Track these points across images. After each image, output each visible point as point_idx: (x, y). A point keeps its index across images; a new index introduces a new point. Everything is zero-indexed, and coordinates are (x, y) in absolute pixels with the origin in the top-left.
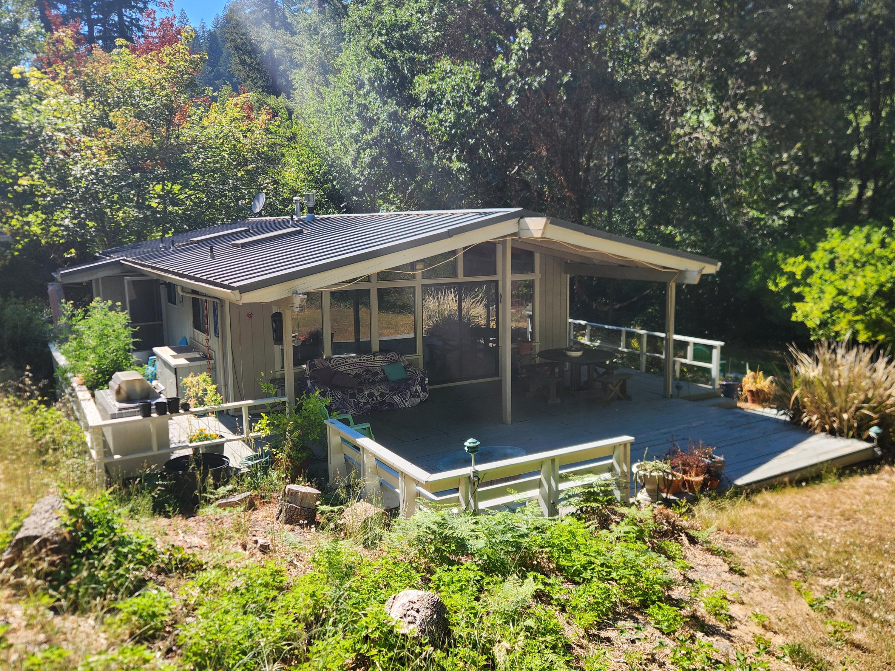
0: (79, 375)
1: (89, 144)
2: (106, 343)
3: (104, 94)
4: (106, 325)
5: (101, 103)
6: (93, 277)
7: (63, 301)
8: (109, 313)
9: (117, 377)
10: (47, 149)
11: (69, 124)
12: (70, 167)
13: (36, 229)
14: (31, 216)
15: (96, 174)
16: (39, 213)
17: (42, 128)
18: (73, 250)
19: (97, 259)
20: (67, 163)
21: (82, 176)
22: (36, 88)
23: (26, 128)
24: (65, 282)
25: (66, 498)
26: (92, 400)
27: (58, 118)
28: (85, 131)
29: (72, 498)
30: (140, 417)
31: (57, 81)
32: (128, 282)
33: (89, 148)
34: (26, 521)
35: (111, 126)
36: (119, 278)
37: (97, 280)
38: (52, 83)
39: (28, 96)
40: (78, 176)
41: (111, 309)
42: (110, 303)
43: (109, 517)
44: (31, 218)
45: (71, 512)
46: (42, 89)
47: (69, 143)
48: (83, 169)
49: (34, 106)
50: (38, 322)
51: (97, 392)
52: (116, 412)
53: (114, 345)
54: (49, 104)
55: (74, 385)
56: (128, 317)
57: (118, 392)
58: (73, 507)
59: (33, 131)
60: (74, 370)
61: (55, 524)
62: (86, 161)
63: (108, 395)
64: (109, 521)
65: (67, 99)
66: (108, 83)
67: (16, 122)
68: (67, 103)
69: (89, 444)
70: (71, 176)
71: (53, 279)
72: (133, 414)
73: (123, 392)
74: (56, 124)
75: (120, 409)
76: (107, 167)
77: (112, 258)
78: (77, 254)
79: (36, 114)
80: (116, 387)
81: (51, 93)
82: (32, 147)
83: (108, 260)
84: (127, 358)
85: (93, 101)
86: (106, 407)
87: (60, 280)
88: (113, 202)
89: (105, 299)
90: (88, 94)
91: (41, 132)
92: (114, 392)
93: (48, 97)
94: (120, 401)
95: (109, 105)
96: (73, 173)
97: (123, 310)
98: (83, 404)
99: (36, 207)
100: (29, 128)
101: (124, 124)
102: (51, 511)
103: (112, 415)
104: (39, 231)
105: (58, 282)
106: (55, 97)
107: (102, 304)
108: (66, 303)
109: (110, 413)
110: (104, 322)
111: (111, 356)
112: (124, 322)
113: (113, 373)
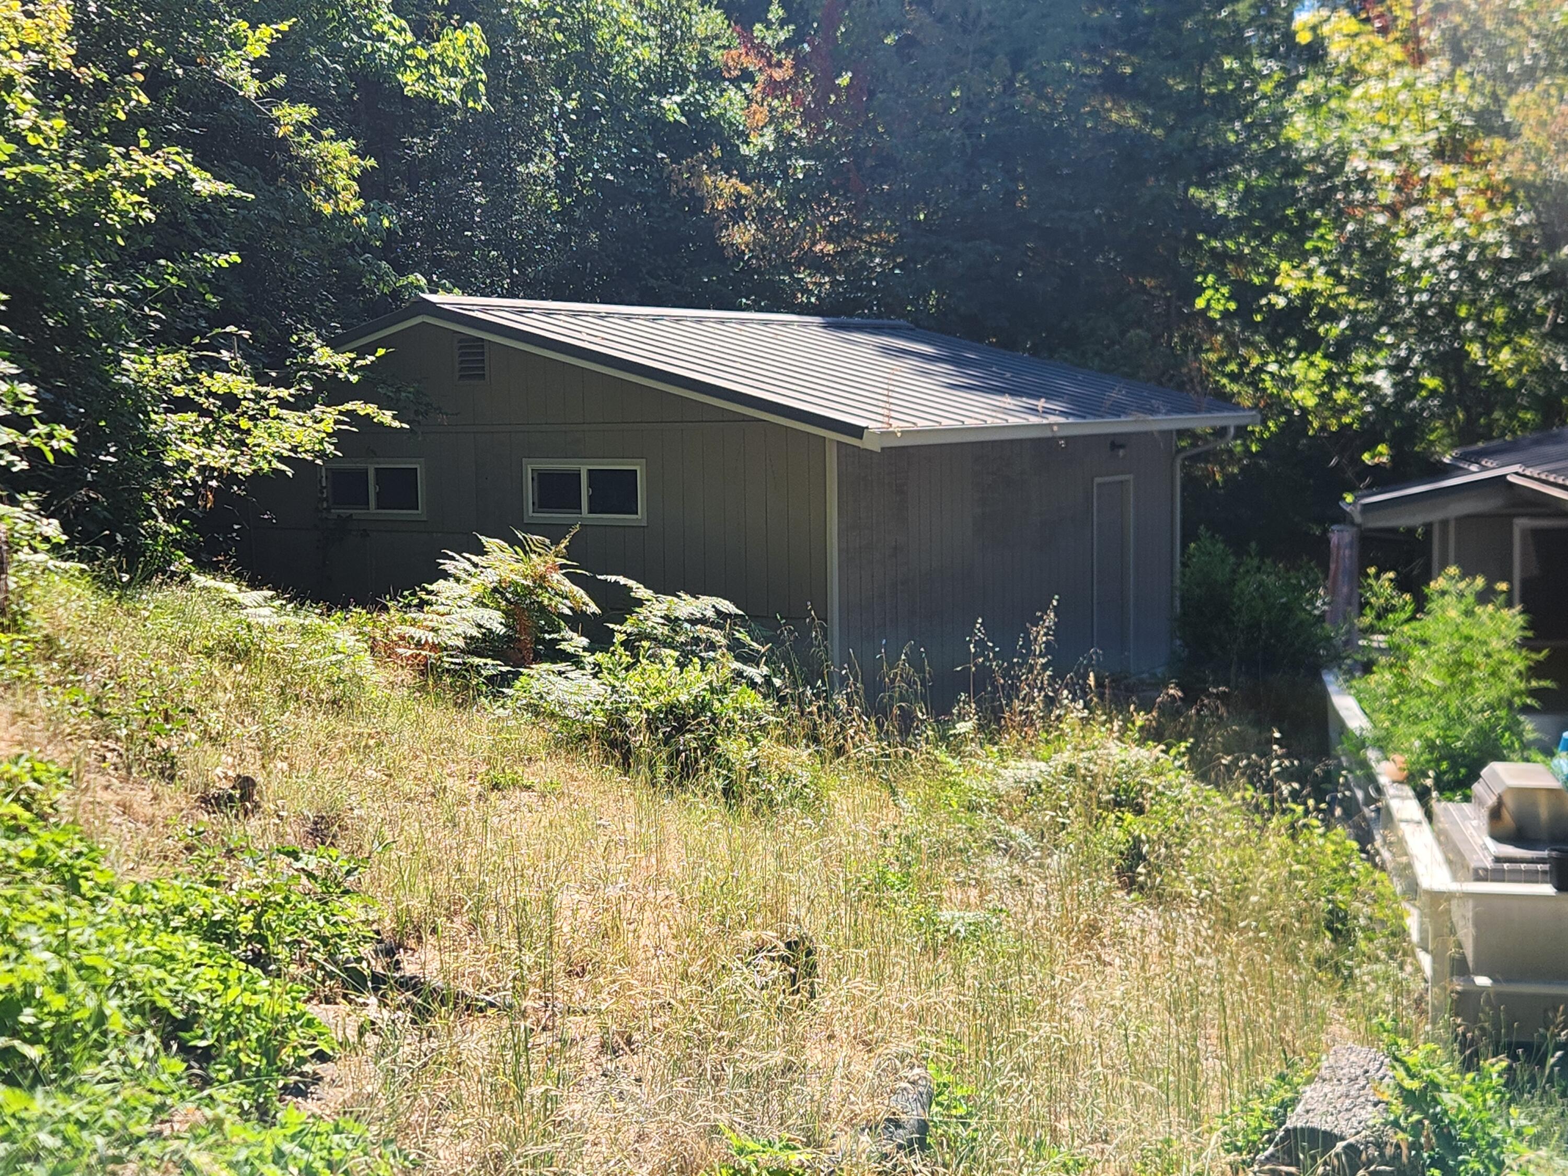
0: (1398, 757)
1: (1449, 183)
2: (1469, 684)
3: (1497, 54)
4: (1468, 639)
5: (1492, 77)
6: (1435, 516)
7: (1372, 570)
8: (1478, 610)
9: (1495, 774)
10: (1350, 203)
11: (1407, 138)
12: (1399, 244)
13: (1306, 397)
14: (1298, 364)
15: (1461, 257)
16: (1317, 358)
17: (1344, 153)
18: (1382, 448)
19: (1446, 471)
20: (1395, 234)
21: (1427, 265)
22: (1342, 60)
23: (1311, 160)
24: (1371, 525)
25: (1396, 1059)
26: (1425, 825)
27: (1384, 127)
28: (1440, 154)
29: (1410, 1061)
30: (1547, 889)
31: (1391, 37)
32: (1524, 532)
33: (1449, 192)
34: (1308, 1092)
35: (1508, 132)
36: (1502, 520)
37: (1444, 523)
38: (1379, 40)
39: (1321, 81)
40: (1416, 264)
41: (1483, 597)
42: (1480, 582)
43: (1495, 1132)
44: (1298, 368)
45: (1408, 1097)
46: (1355, 61)
47: (1402, 184)
48: (1430, 245)
49: (1333, 104)
50: (1303, 615)
51: (1439, 806)
52: (1489, 864)
53: (1483, 695)
54: (1365, 96)
55: (1383, 780)
56: (1520, 620)
57: (1495, 814)
58: (1413, 1085)
59: (1326, 164)
60: (1383, 744)
61: (1372, 1116)
62: (1437, 229)
63: (1466, 818)
64: (1494, 1143)
65: (1410, 79)
66: (1510, 24)
67: (1289, 145)
68: (1409, 86)
69: (1415, 937)
70: (1398, 265)
71: (1343, 518)
72: (1531, 877)
73: (1507, 816)
74: (1376, 140)
75: (1498, 860)
76: (1490, 237)
77: (1484, 469)
78: (1393, 458)
79: (1336, 122)
80: (1491, 801)
81: (1374, 67)
82: (1322, 200)
83: (1475, 473)
84: (1514, 728)
85: (1471, 74)
86: (1462, 847)
87: (1358, 519)
88: (1490, 325)
89: (1468, 572)
90: (1459, 56)
91: (1342, 165)
92: (1485, 813)
93: (1367, 78)
94: (1498, 837)
95: (1508, 77)
96: (1403, 258)
97: (1509, 604)
98: (1406, 830)
99: (1310, 343)
100: (1316, 158)
101: (1543, 124)
102: (1362, 1082)
103: (1476, 871)
104: (1311, 402)
105: (1353, 523)
106: (1384, 76)
107: (1462, 585)
108: (1377, 576)
109: (1473, 865)
110: (1465, 631)
111: (1479, 719)
112: (1515, 635)
113: (1483, 765)
